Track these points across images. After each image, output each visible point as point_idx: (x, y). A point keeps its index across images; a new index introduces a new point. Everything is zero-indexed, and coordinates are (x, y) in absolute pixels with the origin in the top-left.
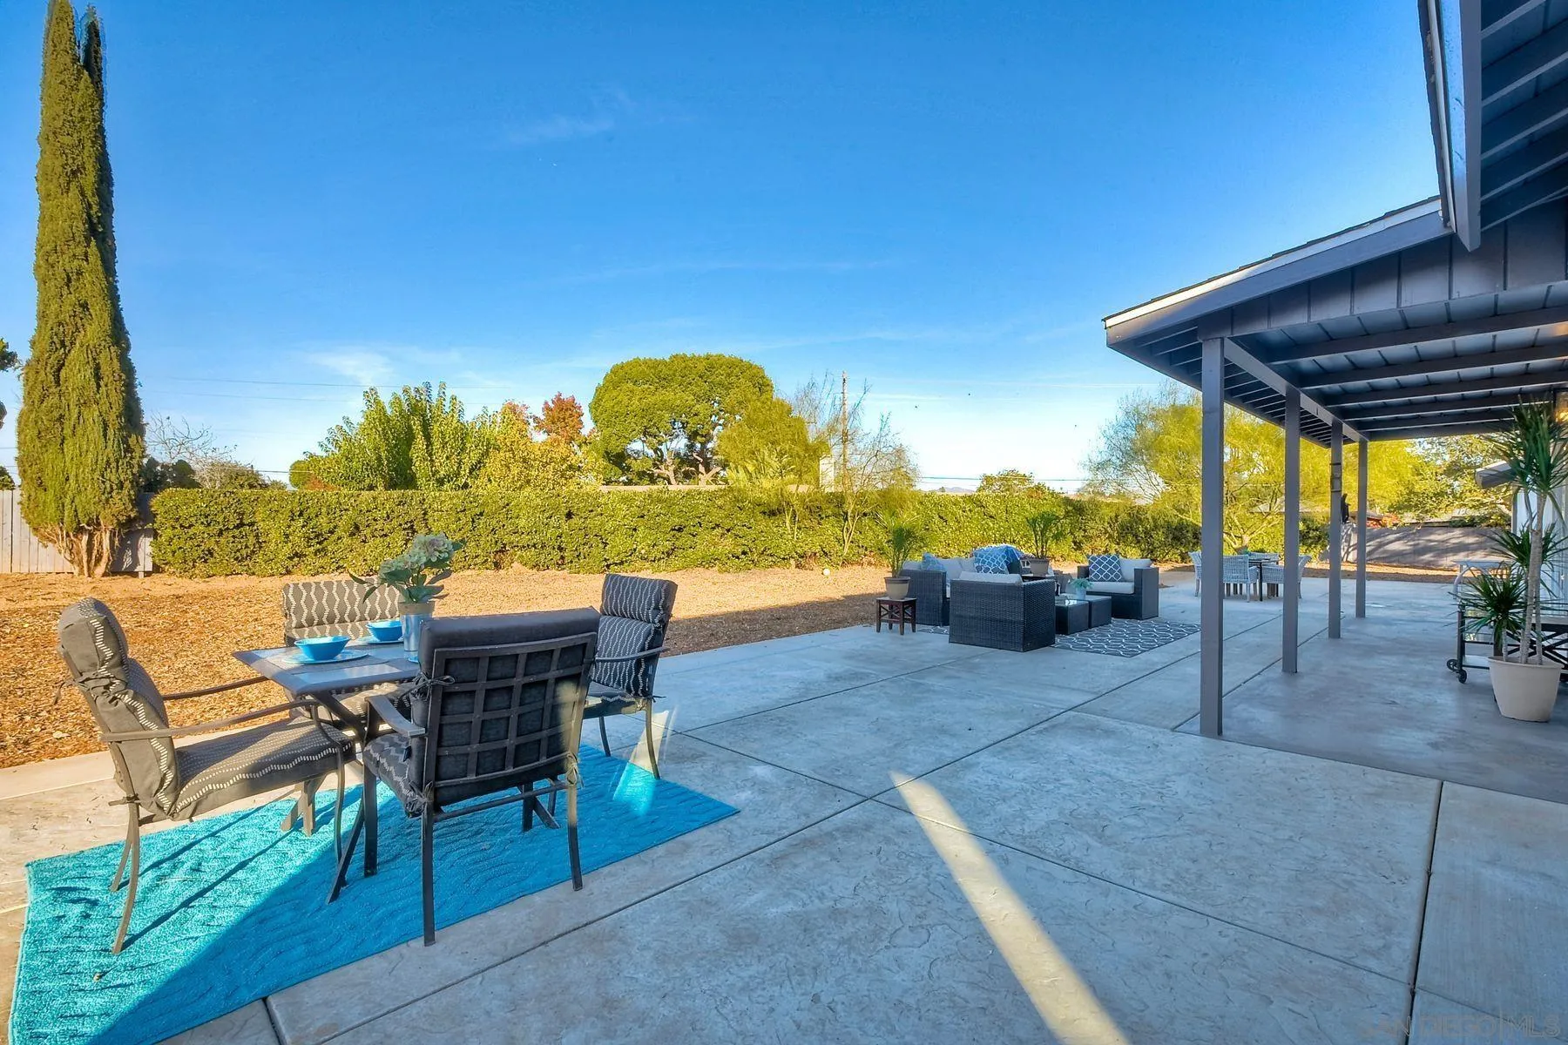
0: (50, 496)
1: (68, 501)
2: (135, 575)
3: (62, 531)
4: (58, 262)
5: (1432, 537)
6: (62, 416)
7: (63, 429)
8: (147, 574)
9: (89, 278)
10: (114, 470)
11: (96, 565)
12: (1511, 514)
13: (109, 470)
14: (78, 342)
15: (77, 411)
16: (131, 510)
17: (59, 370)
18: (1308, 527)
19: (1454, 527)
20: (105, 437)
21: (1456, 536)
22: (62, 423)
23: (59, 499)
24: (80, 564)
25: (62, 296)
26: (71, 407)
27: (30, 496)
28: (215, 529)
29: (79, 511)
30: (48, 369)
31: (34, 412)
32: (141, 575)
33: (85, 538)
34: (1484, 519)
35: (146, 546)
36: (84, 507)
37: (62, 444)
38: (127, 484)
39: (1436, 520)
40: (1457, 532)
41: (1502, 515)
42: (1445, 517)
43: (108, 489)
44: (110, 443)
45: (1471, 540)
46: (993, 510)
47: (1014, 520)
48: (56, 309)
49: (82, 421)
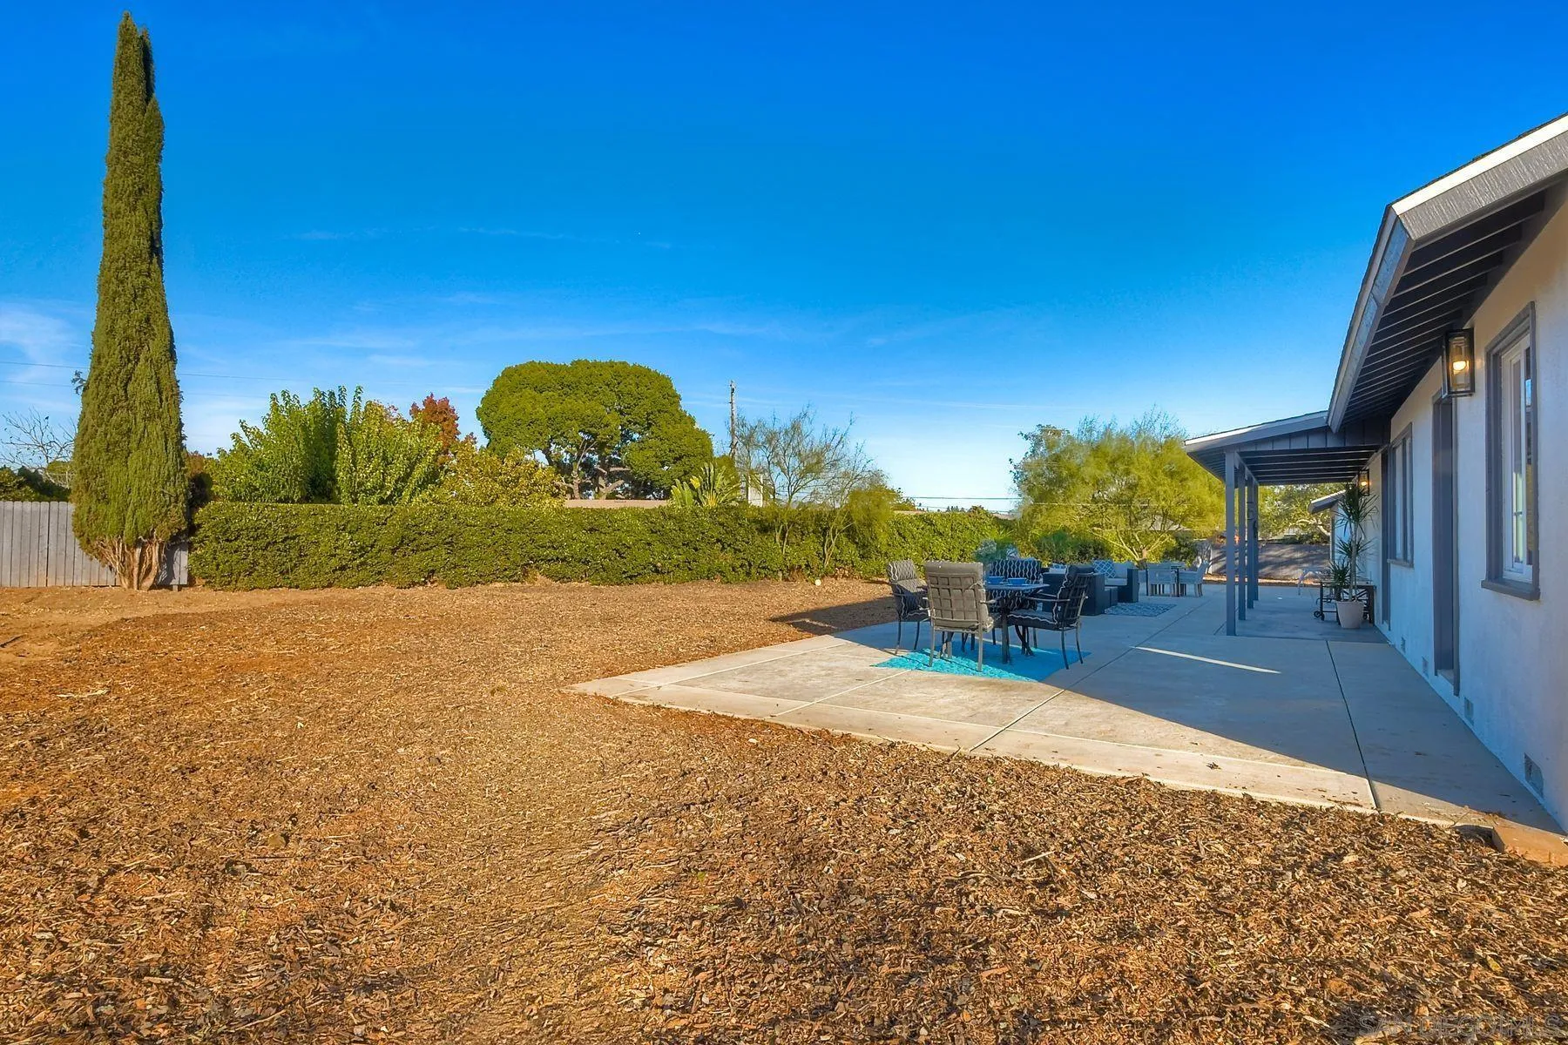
0: (112, 509)
1: (129, 513)
2: (170, 588)
3: (119, 543)
4: (127, 278)
5: (1271, 553)
6: (130, 430)
7: (129, 442)
8: (180, 587)
9: (153, 294)
10: (172, 484)
11: (144, 578)
12: (1329, 534)
13: (168, 484)
14: (141, 356)
15: (143, 424)
16: (184, 524)
17: (126, 385)
18: (1180, 544)
19: (1287, 544)
20: (166, 449)
21: (1287, 552)
22: (129, 437)
23: (121, 513)
24: (130, 577)
25: (130, 311)
26: (138, 420)
27: (90, 508)
28: (262, 543)
29: (140, 523)
30: (118, 383)
31: (104, 426)
32: (175, 588)
33: (139, 550)
34: (1310, 537)
35: (183, 559)
36: (144, 520)
37: (126, 458)
38: (182, 498)
39: (1275, 538)
40: (1289, 548)
41: (1321, 534)
42: (1280, 536)
43: (168, 503)
44: (171, 456)
45: (1298, 555)
46: (941, 527)
47: (958, 537)
48: (124, 324)
49: (146, 435)
